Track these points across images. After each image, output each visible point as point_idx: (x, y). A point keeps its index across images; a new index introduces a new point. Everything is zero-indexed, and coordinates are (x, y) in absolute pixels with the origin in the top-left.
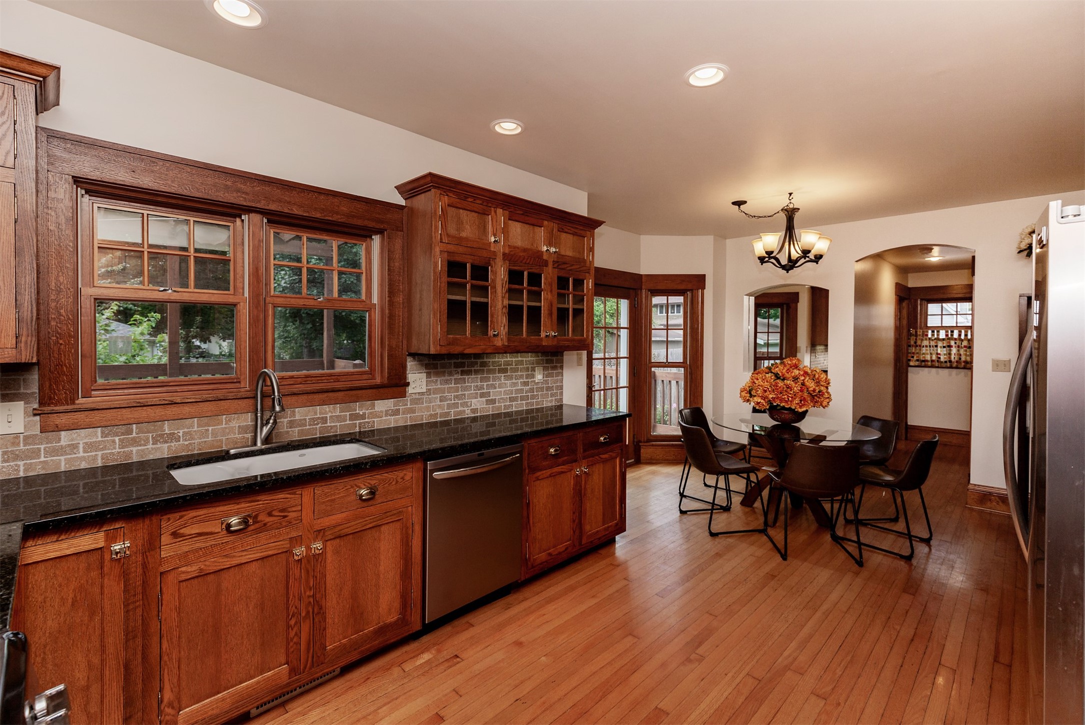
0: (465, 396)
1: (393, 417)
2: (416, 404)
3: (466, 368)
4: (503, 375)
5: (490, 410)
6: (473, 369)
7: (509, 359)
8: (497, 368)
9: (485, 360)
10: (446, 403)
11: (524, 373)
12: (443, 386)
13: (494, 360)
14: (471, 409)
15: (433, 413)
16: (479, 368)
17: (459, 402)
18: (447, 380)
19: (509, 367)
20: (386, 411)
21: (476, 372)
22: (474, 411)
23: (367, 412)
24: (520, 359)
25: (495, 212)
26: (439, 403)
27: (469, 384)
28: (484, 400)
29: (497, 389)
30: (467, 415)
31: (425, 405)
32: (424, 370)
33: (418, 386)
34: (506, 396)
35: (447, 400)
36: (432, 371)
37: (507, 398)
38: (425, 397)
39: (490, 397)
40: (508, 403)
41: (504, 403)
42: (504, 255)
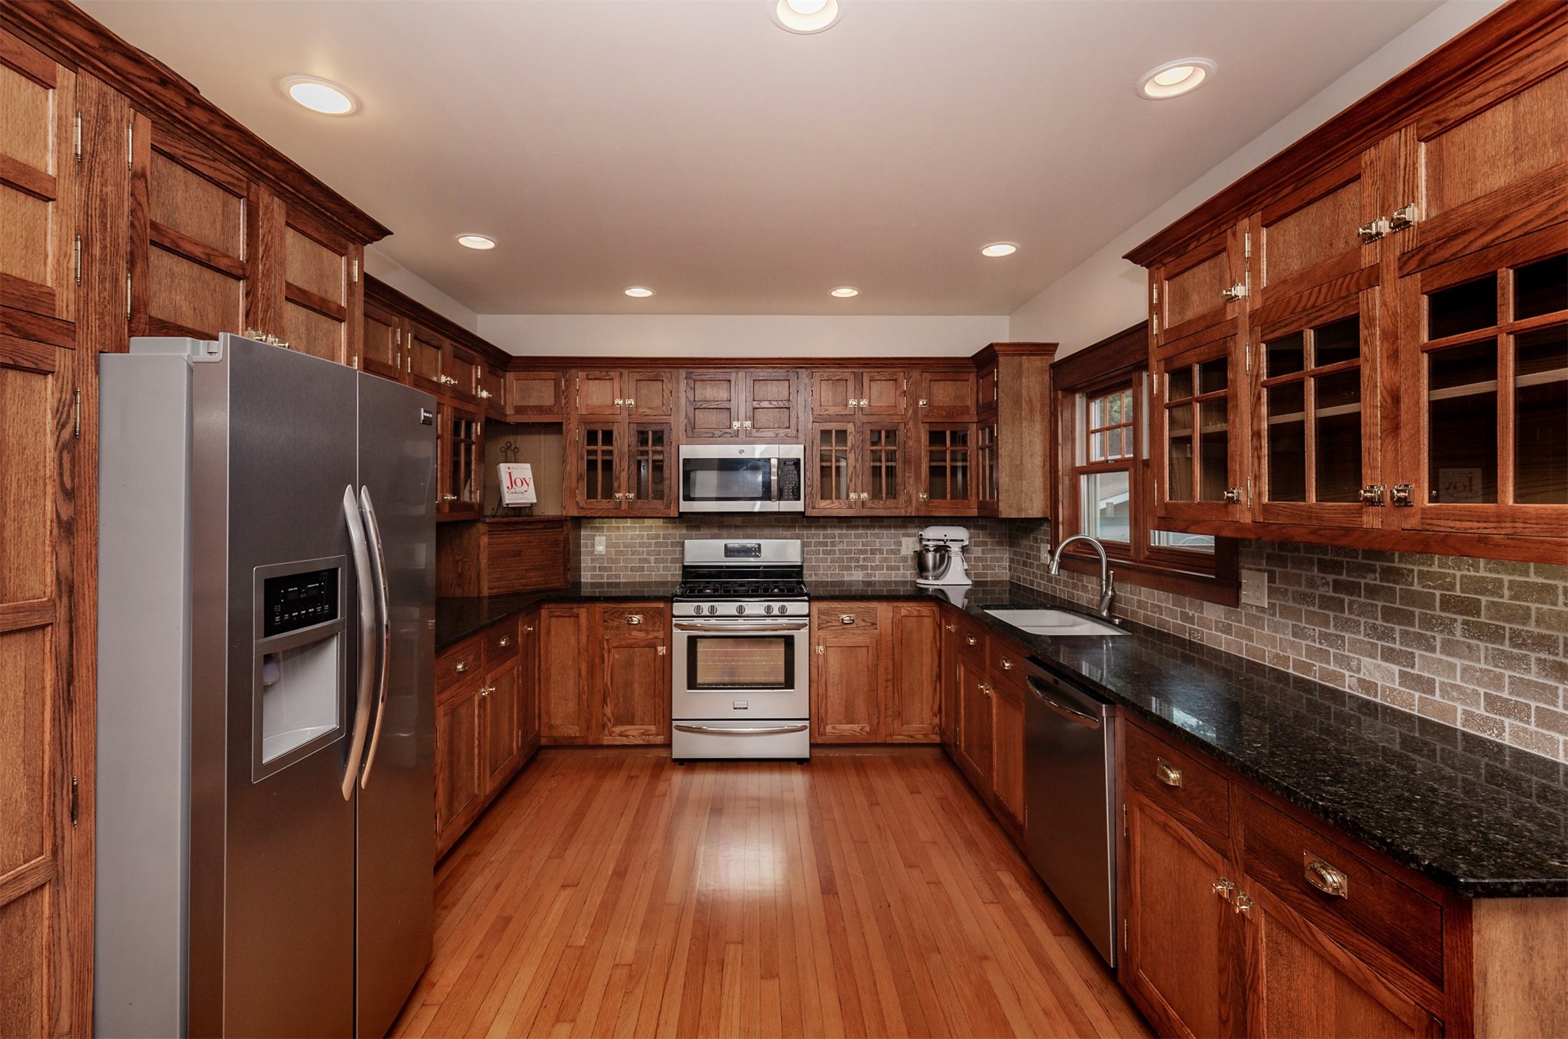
0: (1343, 641)
1: (1224, 636)
2: (1254, 624)
3: (1344, 577)
4: (1460, 618)
5: (1413, 703)
6: (1362, 581)
7: (1482, 573)
8: (1438, 593)
9: (1396, 564)
10: (1304, 643)
12: (1298, 606)
13: (1425, 569)
14: (1360, 680)
15: (1281, 653)
16: (1378, 582)
17: (1332, 650)
18: (1305, 595)
19: (1484, 600)
21: (1372, 591)
22: (1368, 686)
23: (1196, 615)
24: (1533, 578)
25: (1234, 234)
26: (1292, 639)
27: (1352, 617)
28: (1396, 669)
29: (1438, 655)
30: (1350, 687)
31: (1266, 632)
32: (1264, 566)
33: (1254, 590)
34: (1471, 687)
35: (1305, 637)
36: (1277, 570)
37: (1476, 693)
38: (1266, 617)
39: (1413, 667)
40: (1481, 711)
41: (1467, 704)
42: (1253, 315)
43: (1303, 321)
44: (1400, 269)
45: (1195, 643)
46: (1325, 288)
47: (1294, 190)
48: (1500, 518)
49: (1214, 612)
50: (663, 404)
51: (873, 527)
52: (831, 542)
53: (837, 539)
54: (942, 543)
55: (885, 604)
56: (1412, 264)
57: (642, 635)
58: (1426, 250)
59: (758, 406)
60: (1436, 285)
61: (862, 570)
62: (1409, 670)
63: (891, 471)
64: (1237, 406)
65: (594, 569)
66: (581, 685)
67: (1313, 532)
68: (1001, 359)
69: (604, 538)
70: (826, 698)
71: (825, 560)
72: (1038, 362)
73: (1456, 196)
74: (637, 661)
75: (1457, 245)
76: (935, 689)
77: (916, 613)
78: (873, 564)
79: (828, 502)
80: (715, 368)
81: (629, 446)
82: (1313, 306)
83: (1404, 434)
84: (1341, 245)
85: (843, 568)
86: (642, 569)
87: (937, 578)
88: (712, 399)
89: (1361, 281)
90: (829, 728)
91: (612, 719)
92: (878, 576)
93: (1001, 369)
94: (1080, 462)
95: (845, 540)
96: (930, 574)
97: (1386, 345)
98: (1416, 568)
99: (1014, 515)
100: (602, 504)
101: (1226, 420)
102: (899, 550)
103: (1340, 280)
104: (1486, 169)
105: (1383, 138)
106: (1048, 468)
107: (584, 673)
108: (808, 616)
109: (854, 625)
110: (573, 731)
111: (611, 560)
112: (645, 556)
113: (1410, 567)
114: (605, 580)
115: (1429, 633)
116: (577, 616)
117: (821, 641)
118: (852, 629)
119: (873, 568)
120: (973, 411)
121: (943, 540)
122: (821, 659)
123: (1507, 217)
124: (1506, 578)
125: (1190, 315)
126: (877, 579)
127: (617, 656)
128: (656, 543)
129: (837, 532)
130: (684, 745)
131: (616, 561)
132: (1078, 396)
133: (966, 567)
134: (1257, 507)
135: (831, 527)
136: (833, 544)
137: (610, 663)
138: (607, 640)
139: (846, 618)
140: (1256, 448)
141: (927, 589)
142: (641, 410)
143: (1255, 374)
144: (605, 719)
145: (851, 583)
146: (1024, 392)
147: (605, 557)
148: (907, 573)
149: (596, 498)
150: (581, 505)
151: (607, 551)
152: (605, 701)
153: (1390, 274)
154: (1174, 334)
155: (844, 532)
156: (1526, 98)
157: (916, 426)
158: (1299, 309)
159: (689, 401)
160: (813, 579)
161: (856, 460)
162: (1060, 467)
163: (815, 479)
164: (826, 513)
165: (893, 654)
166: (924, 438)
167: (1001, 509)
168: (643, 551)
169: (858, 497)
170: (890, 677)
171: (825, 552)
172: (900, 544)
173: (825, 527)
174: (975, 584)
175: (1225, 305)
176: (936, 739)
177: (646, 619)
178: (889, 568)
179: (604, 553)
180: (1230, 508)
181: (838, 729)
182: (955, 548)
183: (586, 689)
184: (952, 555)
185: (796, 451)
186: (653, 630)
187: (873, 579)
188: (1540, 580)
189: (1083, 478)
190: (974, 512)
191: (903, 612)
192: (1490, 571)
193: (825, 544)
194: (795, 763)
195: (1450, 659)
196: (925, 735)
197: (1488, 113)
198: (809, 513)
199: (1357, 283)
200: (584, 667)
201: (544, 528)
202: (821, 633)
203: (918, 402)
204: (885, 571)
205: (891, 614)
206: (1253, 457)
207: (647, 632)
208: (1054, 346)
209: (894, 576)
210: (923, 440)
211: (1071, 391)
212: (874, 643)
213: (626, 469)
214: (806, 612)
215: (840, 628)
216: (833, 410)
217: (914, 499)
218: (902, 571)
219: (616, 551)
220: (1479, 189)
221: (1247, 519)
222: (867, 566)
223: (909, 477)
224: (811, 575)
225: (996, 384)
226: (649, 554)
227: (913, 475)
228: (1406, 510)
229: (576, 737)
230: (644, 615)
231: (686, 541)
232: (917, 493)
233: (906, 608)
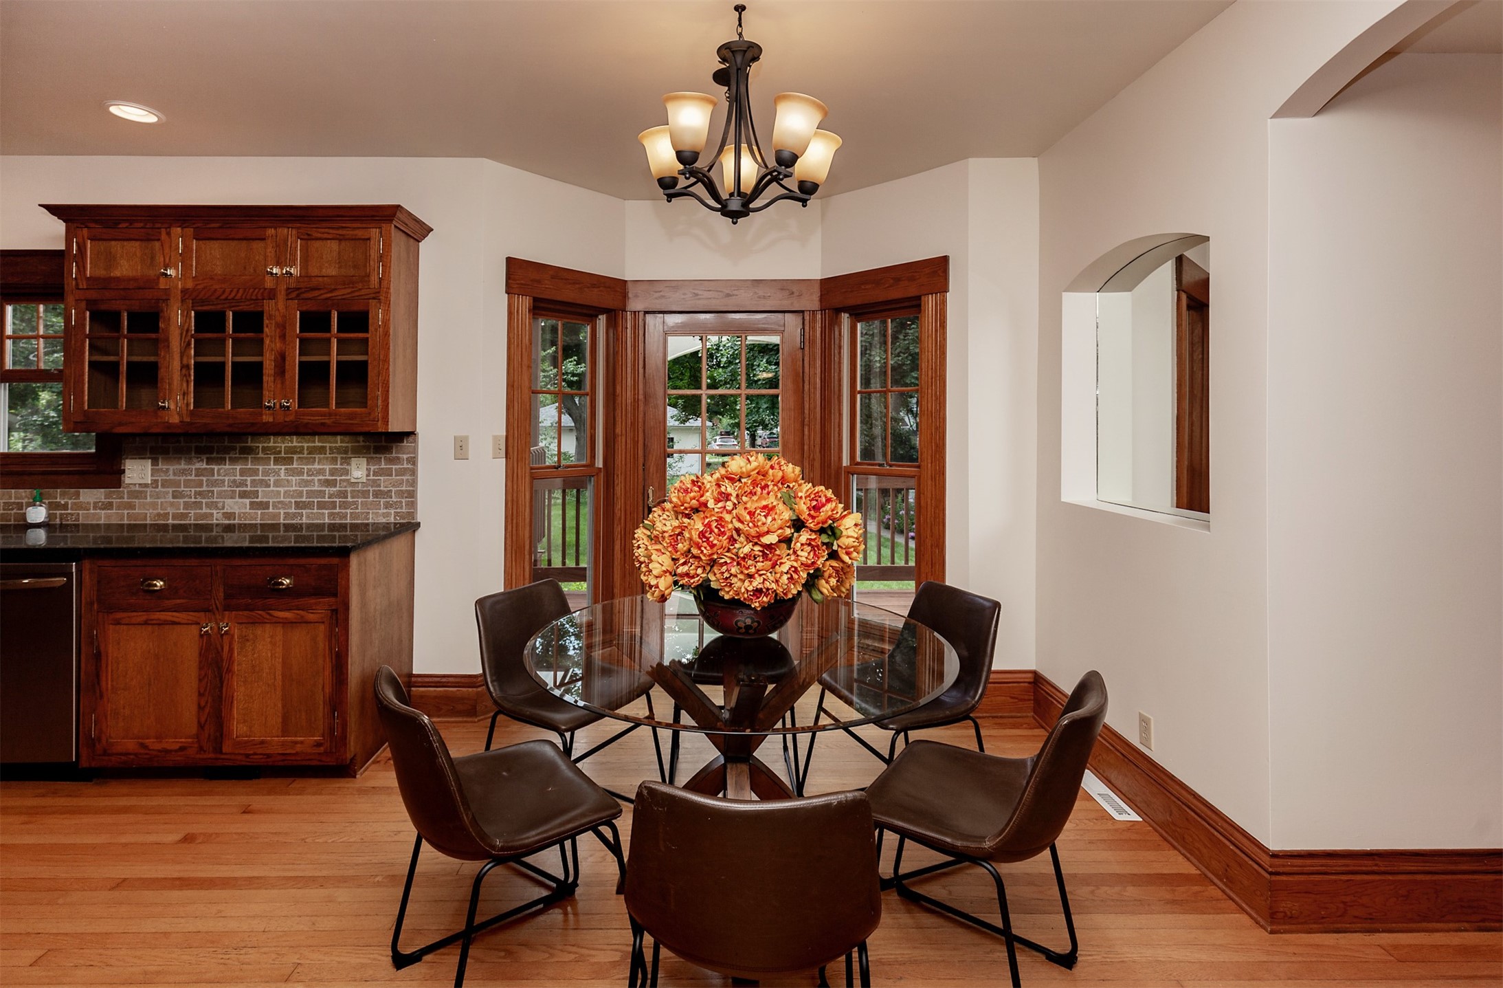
0: (213, 494)
1: (103, 512)
2: (137, 497)
3: (213, 455)
4: (283, 467)
5: (258, 517)
6: (227, 456)
7: (295, 444)
8: (270, 457)
9: (249, 444)
10: (182, 501)
11: (327, 467)
12: (179, 478)
13: (266, 445)
14: (224, 513)
15: (162, 512)
16: (238, 456)
17: (204, 501)
18: (183, 469)
19: (295, 457)
20: (95, 503)
21: (233, 461)
22: (229, 516)
23: (70, 502)
24: (317, 444)
25: (169, 234)
26: (172, 500)
27: (220, 478)
28: (247, 501)
29: (272, 488)
30: (217, 520)
31: (148, 500)
32: (148, 455)
33: (137, 472)
34: (288, 500)
35: (183, 497)
36: (160, 457)
37: (291, 502)
38: (149, 490)
39: (257, 498)
40: (292, 511)
41: (285, 509)
42: (184, 291)
43: (226, 306)
44: (287, 295)
45: (68, 525)
46: (241, 291)
47: (220, 227)
48: (330, 414)
49: (90, 496)
56: (294, 295)
58: (300, 291)
60: (304, 308)
62: (255, 500)
64: (168, 346)
73: (313, 271)
75: (314, 293)
82: (233, 299)
83: (287, 376)
84: (252, 270)
89: (265, 295)
97: (278, 330)
98: (261, 445)
101: (158, 356)
103: (251, 290)
104: (327, 265)
105: (280, 227)
113: (257, 445)
115: (267, 478)
123: (336, 289)
124: (306, 445)
125: (117, 273)
134: (184, 412)
140: (184, 375)
143: (186, 328)
153: (281, 296)
154: (101, 283)
156: (343, 243)
158: (223, 297)
175: (158, 278)
180: (160, 413)
188: (320, 444)
192: (299, 442)
195: (278, 489)
197: (329, 242)
199: (262, 294)
206: (180, 380)
220: (324, 273)
221: (175, 420)
228: (288, 412)
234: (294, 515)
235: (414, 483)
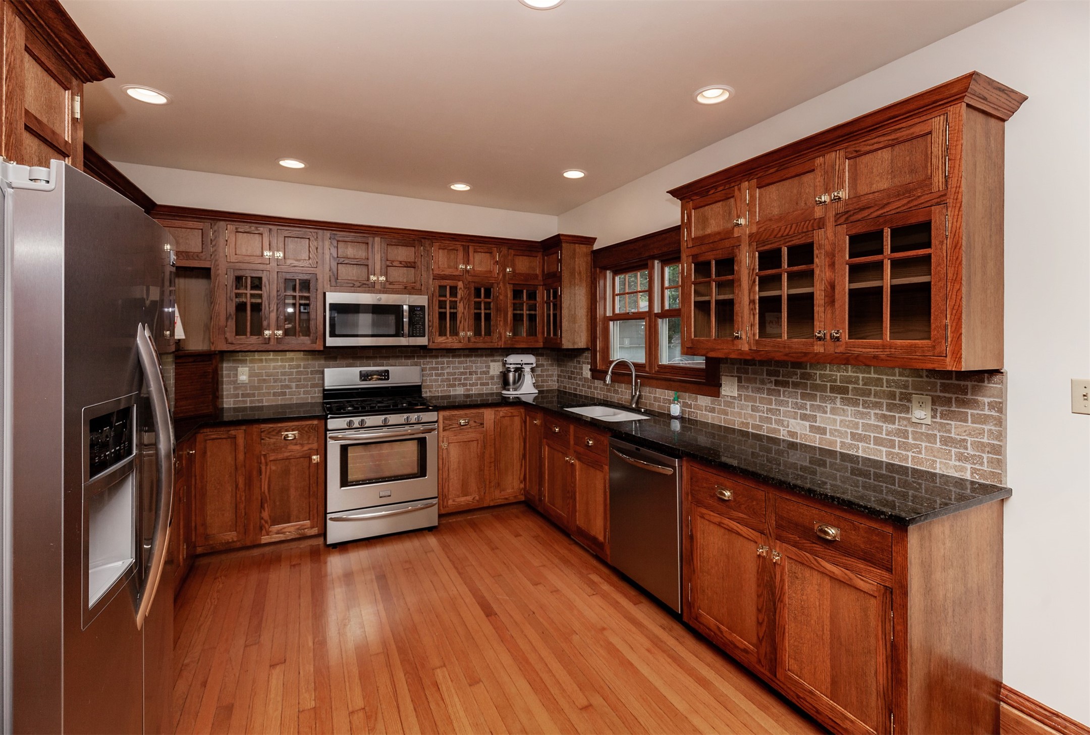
0: (780, 412)
1: (710, 414)
2: (729, 406)
3: (780, 378)
4: (839, 396)
5: (816, 441)
6: (790, 380)
7: (850, 374)
8: (829, 384)
9: (808, 371)
10: (758, 414)
12: (755, 395)
13: (823, 372)
14: (788, 431)
15: (745, 421)
16: (798, 380)
17: (773, 417)
18: (759, 388)
19: (851, 386)
20: (706, 406)
21: (796, 385)
22: (793, 434)
23: (693, 403)
24: (873, 375)
25: (739, 189)
26: (751, 413)
27: (785, 399)
28: (807, 424)
29: (828, 415)
30: (783, 436)
31: (736, 410)
32: (736, 374)
33: (729, 389)
34: (844, 429)
35: (758, 411)
36: (743, 376)
37: (846, 432)
38: (736, 402)
39: (816, 422)
40: (848, 441)
41: (842, 438)
42: (751, 236)
43: (782, 242)
44: (836, 221)
45: (692, 419)
46: (794, 226)
47: (777, 171)
48: (884, 347)
49: (704, 401)
50: (309, 258)
51: (471, 356)
52: (441, 367)
53: (445, 365)
54: (520, 366)
55: (490, 409)
56: (842, 220)
57: (298, 447)
58: (849, 214)
59: (390, 265)
60: (854, 232)
61: (463, 386)
62: (814, 424)
63: (488, 317)
64: (740, 285)
65: (237, 396)
66: (238, 496)
67: (786, 355)
68: (564, 245)
69: (247, 369)
70: (448, 481)
71: (436, 381)
72: (582, 249)
73: (863, 189)
74: (293, 469)
75: (865, 213)
76: (522, 465)
77: (510, 414)
78: (471, 382)
79: (444, 338)
80: (355, 232)
81: (278, 291)
82: (787, 235)
83: (837, 305)
84: (803, 204)
85: (450, 386)
86: (284, 394)
87: (515, 390)
88: (352, 257)
89: (815, 225)
90: (450, 502)
91: (269, 521)
92: (474, 391)
93: (563, 251)
94: (609, 313)
95: (452, 365)
96: (511, 387)
97: (827, 259)
98: (818, 372)
99: (571, 347)
100: (252, 341)
101: (733, 293)
102: (488, 372)
103: (803, 223)
104: (878, 178)
105: (827, 153)
106: (589, 316)
107: (241, 485)
108: (436, 422)
109: (468, 426)
110: (231, 536)
111: (254, 388)
112: (287, 383)
113: (815, 372)
114: (248, 405)
115: (824, 405)
116: (235, 437)
117: (445, 439)
118: (467, 429)
119: (471, 385)
120: (540, 278)
121: (520, 364)
122: (445, 451)
123: (888, 203)
124: (861, 376)
125: (709, 231)
126: (473, 392)
127: (274, 468)
128: (297, 372)
129: (445, 360)
130: (336, 532)
131: (259, 388)
132: (608, 272)
133: (534, 381)
134: (752, 341)
135: (441, 356)
136: (442, 368)
137: (268, 473)
138: (265, 455)
139: (462, 422)
140: (752, 309)
141: (509, 398)
142: (289, 262)
143: (752, 268)
144: (263, 522)
145: (455, 396)
146: (577, 267)
147: (248, 386)
148: (494, 387)
149: (246, 335)
150: (230, 341)
151: (249, 380)
152: (262, 507)
153: (830, 223)
154: (700, 241)
155: (451, 359)
156: (897, 148)
157: (504, 285)
158: (779, 235)
159: (333, 257)
160: (428, 395)
161: (465, 308)
162: (598, 316)
163: (435, 321)
164: (443, 346)
165: (495, 444)
166: (510, 294)
167: (563, 342)
168: (285, 379)
169: (465, 333)
170: (493, 460)
171: (436, 375)
172: (489, 367)
173: (436, 357)
174: (540, 392)
175: (733, 229)
176: (522, 498)
177: (301, 433)
178: (482, 384)
179: (247, 382)
180: (736, 342)
181: (458, 500)
182: (527, 369)
183: (243, 498)
184: (526, 374)
185: (421, 300)
186: (308, 443)
187: (471, 392)
188: (876, 376)
189: (611, 323)
190: (540, 345)
191: (501, 414)
192: (854, 372)
193: (437, 369)
194: (427, 531)
195: (834, 417)
196: (515, 497)
197: (879, 152)
198: (432, 346)
199: (812, 226)
200: (241, 481)
201: (194, 362)
202: (446, 433)
203: (506, 270)
204: (479, 386)
205: (493, 416)
206: (750, 314)
207: (302, 445)
208: (593, 240)
209: (485, 390)
210: (509, 296)
211: (604, 269)
212: (482, 438)
213: (275, 310)
214: (436, 419)
215: (458, 428)
216: (448, 272)
217: (503, 336)
218: (490, 386)
219: (259, 380)
220: (875, 188)
221: (746, 348)
222: (467, 384)
223: (500, 321)
224: (426, 392)
225: (560, 261)
226: (290, 380)
227: (502, 319)
228: (838, 343)
229: (234, 542)
230: (299, 431)
231: (325, 369)
232: (505, 332)
233: (503, 411)
234: (851, 446)
235: (1001, 435)
